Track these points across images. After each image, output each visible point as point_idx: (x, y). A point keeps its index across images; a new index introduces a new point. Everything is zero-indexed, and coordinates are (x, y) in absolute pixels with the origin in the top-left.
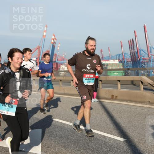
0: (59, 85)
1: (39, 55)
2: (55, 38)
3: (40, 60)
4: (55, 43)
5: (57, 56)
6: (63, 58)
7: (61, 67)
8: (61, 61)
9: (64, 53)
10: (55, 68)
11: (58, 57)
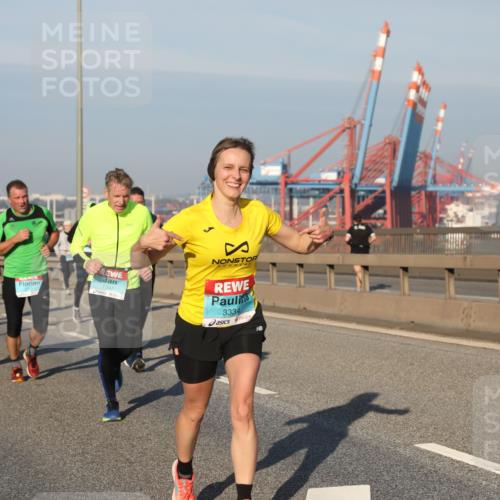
0: (444, 292)
1: (352, 158)
2: (424, 83)
3: (356, 180)
4: (424, 103)
5: (432, 164)
6: (462, 170)
7: (451, 213)
8: (451, 182)
9: (463, 149)
10: (423, 216)
11: (435, 169)
